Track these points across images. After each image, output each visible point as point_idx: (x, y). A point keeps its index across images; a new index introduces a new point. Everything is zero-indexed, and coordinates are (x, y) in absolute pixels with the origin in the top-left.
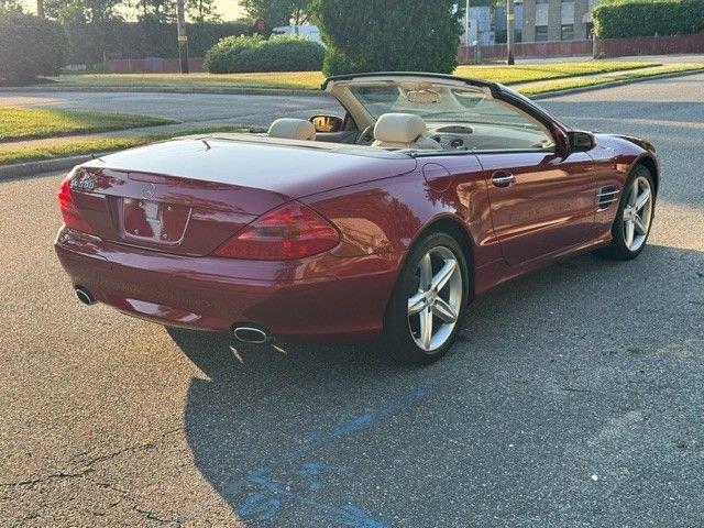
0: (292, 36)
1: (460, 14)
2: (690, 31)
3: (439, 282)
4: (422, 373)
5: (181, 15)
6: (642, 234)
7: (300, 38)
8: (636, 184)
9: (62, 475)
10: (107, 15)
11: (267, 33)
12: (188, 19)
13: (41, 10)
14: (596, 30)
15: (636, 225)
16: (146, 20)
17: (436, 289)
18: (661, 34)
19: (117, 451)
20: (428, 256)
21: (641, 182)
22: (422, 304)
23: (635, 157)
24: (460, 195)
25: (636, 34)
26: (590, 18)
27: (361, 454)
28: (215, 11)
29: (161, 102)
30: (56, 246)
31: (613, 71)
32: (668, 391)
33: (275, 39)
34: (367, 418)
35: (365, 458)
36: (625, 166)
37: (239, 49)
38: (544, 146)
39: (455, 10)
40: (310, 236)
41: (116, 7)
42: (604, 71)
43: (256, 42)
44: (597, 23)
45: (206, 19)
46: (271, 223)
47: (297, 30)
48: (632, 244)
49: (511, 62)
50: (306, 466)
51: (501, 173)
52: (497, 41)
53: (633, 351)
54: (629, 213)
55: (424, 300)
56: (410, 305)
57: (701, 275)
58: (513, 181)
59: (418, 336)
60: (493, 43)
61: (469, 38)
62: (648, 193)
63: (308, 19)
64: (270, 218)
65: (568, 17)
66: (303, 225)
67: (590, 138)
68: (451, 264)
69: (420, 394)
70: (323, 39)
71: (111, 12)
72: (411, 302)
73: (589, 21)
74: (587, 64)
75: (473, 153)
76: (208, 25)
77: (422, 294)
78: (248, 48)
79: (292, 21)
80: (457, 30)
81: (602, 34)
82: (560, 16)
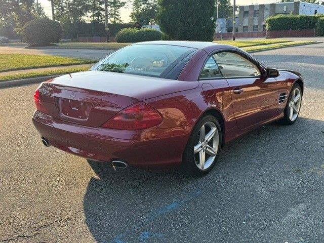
0: (149, 28)
1: (215, 20)
2: (303, 28)
3: (208, 138)
4: (200, 181)
5: (107, 20)
6: (296, 113)
7: (152, 29)
8: (294, 91)
9: (24, 236)
10: (79, 20)
11: (139, 27)
12: (109, 22)
13: (54, 18)
14: (267, 28)
15: (294, 110)
16: (94, 22)
17: (207, 141)
18: (292, 29)
19: (52, 222)
20: (203, 126)
21: (296, 91)
22: (201, 149)
23: (294, 80)
24: (218, 97)
25: (283, 29)
26: (264, 23)
27: (170, 226)
28: (120, 19)
29: (95, 54)
30: (33, 119)
31: (274, 43)
32: (316, 192)
33: (142, 29)
34: (174, 205)
35: (172, 228)
36: (291, 83)
37: (128, 34)
38: (255, 75)
39: (213, 19)
40: (148, 119)
41: (83, 17)
42: (271, 43)
43: (135, 31)
44: (267, 25)
45: (116, 22)
46: (130, 112)
47: (151, 27)
48: (292, 118)
49: (234, 39)
50: (143, 233)
51: (237, 88)
52: (228, 31)
53: (298, 171)
54: (291, 104)
55: (201, 147)
56: (195, 149)
57: (323, 132)
58: (242, 91)
59: (199, 163)
60: (227, 32)
61: (218, 30)
62: (299, 95)
63: (156, 22)
64: (129, 110)
65: (256, 23)
66: (144, 113)
67: (277, 72)
68: (214, 130)
69: (199, 192)
70: (161, 29)
71: (80, 19)
72: (196, 148)
73: (264, 24)
74: (264, 40)
75: (225, 79)
76: (118, 24)
77: (200, 144)
78: (132, 33)
79: (150, 23)
80: (214, 26)
81: (269, 29)
82: (253, 22)
